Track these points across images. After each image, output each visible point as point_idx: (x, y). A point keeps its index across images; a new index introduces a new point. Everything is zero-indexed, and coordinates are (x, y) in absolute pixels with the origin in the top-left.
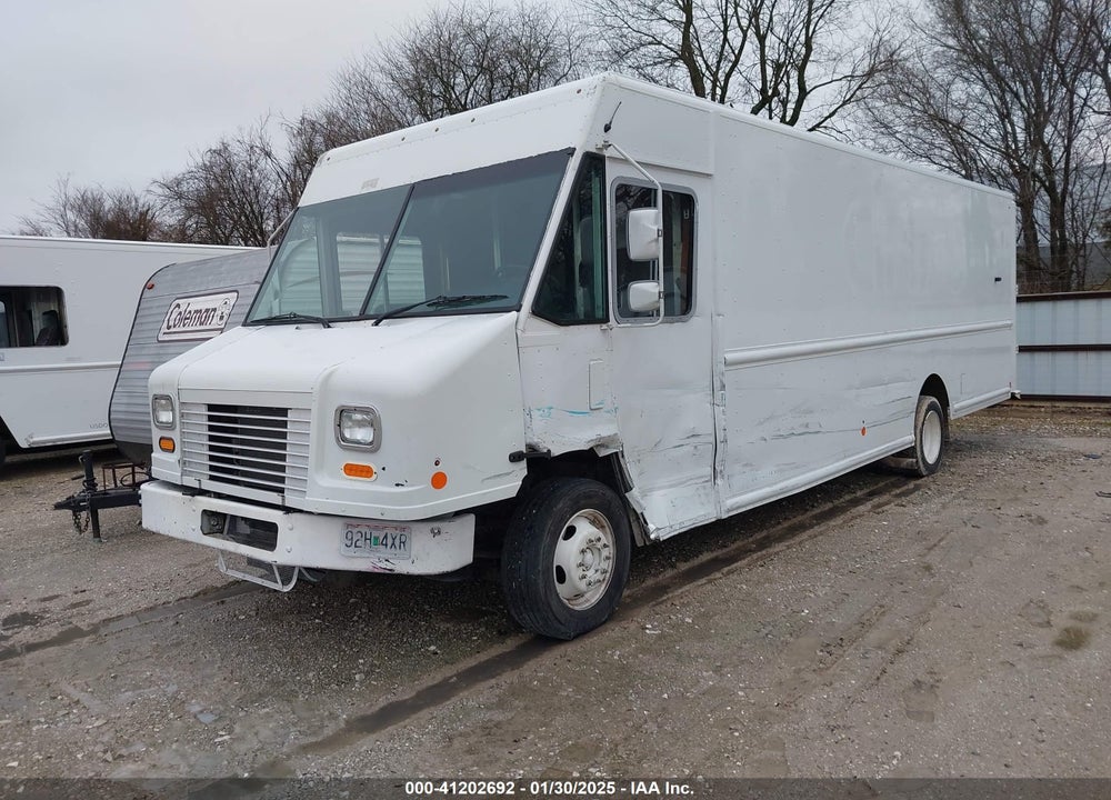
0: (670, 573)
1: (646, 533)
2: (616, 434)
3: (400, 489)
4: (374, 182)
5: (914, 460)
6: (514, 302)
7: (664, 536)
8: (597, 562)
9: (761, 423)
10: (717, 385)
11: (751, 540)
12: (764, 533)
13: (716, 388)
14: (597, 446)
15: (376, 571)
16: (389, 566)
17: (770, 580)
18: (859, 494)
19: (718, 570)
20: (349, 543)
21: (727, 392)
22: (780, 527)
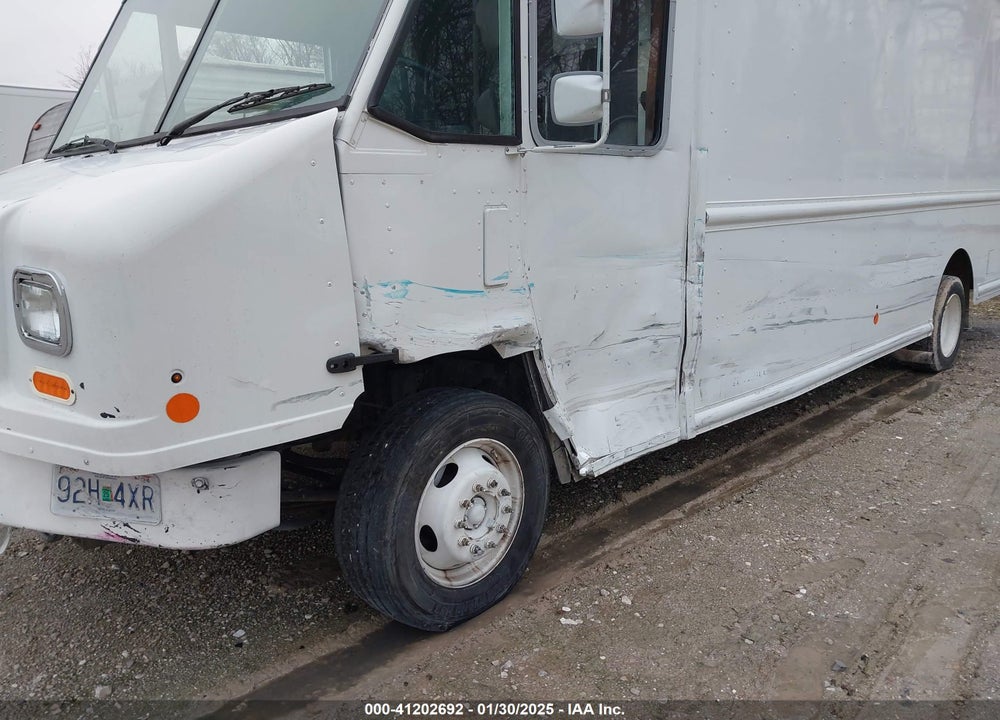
0: (611, 508)
1: (574, 467)
2: (528, 326)
3: (107, 423)
5: (930, 354)
6: (335, 95)
7: (600, 469)
8: (491, 515)
9: (750, 308)
10: (693, 252)
11: (724, 457)
12: (742, 448)
13: (690, 257)
14: (499, 342)
15: (111, 539)
16: (131, 534)
17: (750, 527)
18: (859, 393)
19: (678, 506)
20: (64, 495)
21: (706, 264)
22: (762, 439)
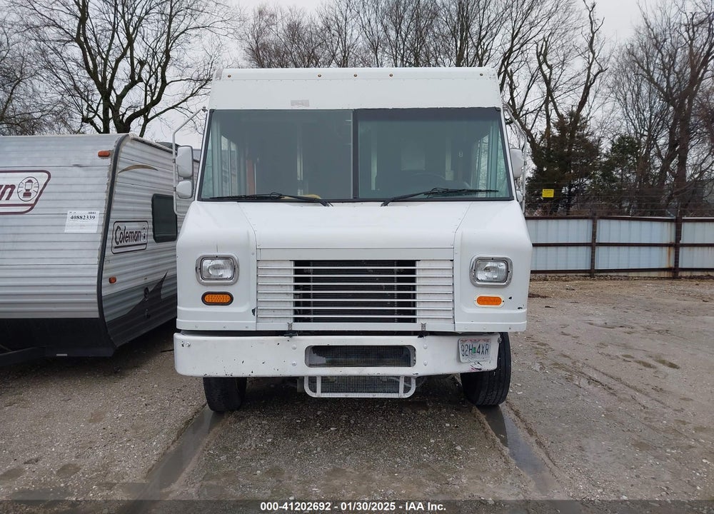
3: (521, 311)
4: (307, 103)
15: (473, 371)
16: (479, 367)
20: (463, 353)
